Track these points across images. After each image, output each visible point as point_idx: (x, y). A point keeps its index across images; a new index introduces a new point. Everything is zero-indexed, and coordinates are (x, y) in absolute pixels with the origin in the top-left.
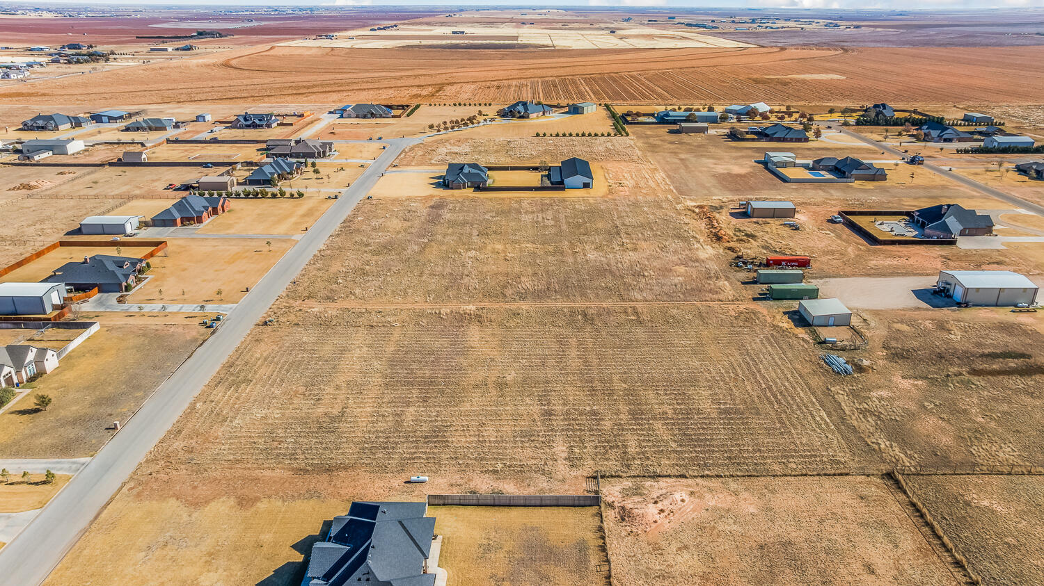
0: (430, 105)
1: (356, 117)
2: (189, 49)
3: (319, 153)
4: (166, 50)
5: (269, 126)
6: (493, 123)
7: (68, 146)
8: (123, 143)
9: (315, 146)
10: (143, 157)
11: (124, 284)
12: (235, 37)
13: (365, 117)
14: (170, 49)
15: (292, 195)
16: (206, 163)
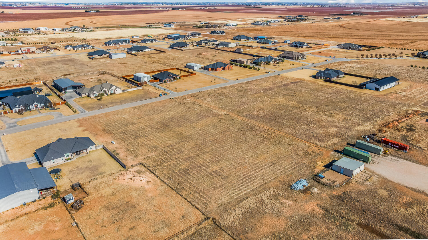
0: (389, 48)
1: (343, 48)
2: (338, 19)
3: (295, 58)
4: (329, 19)
5: (302, 47)
6: (401, 58)
7: (229, 45)
8: (249, 46)
9: (295, 55)
10: (241, 51)
11: (164, 80)
12: (369, 15)
13: (347, 49)
14: (331, 18)
15: (256, 69)
16: (254, 55)
